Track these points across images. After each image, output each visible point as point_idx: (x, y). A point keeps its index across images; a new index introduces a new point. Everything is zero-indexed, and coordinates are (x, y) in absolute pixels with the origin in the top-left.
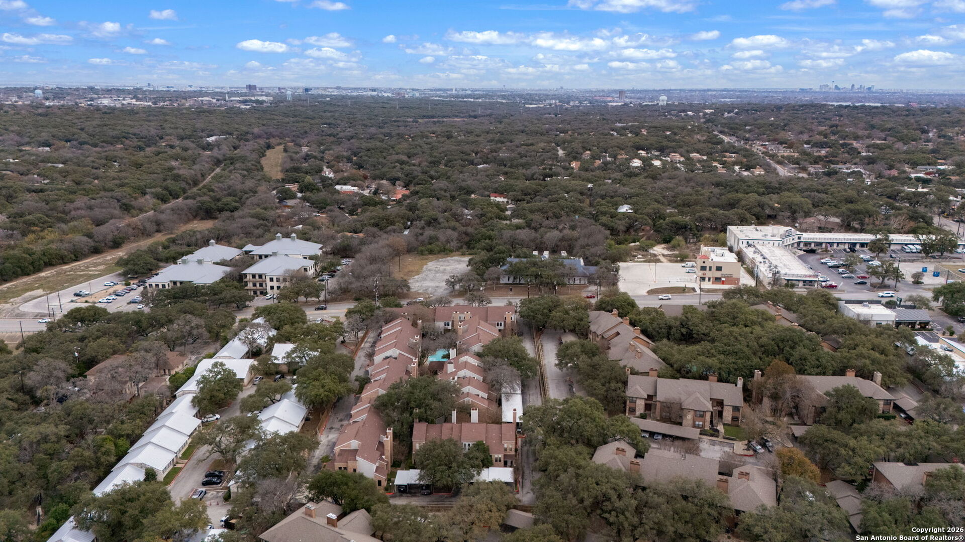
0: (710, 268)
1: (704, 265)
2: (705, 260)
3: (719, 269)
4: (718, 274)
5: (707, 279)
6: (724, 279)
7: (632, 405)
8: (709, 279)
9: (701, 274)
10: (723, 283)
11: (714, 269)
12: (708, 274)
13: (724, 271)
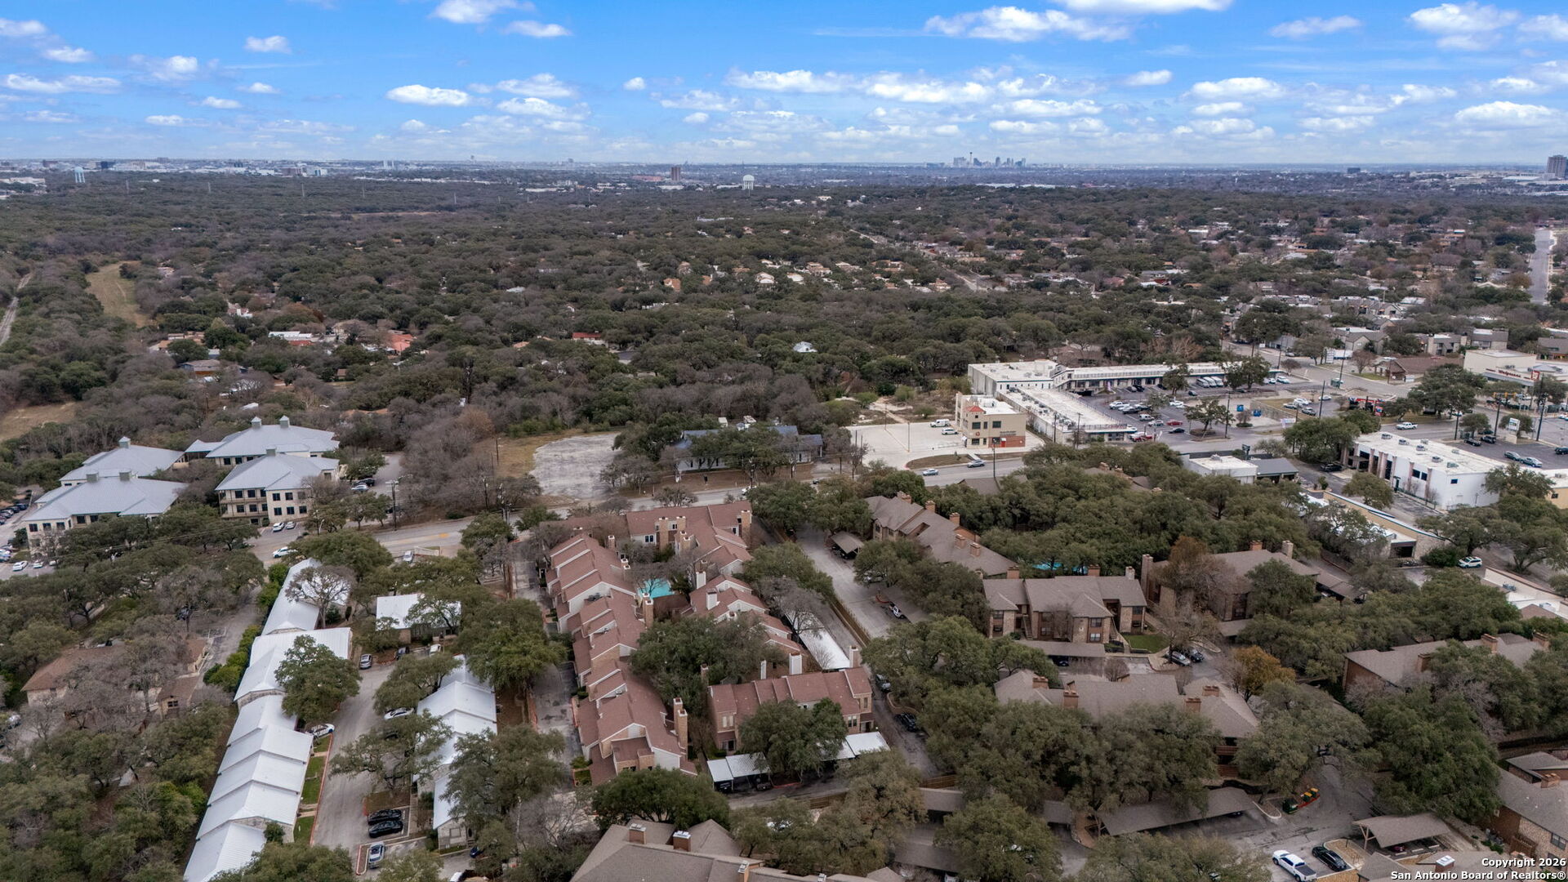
0: (986, 423)
1: (977, 420)
2: (979, 414)
3: (997, 425)
4: (996, 433)
5: (981, 441)
6: (1004, 439)
7: (998, 623)
8: (985, 440)
9: (972, 434)
10: (1003, 445)
11: (990, 425)
12: (984, 433)
13: (1004, 428)
